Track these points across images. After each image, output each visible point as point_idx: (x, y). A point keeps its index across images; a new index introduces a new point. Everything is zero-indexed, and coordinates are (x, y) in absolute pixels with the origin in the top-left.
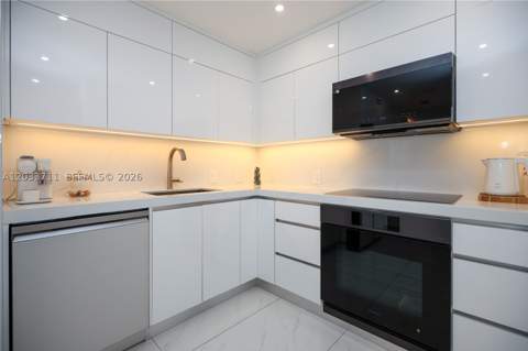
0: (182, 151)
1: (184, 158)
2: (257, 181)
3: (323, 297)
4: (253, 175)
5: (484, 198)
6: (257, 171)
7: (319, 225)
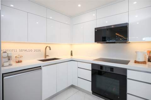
0: (50, 47)
1: (50, 49)
2: (72, 55)
3: (92, 90)
4: (70, 53)
5: (136, 62)
6: (72, 52)
7: (91, 69)
